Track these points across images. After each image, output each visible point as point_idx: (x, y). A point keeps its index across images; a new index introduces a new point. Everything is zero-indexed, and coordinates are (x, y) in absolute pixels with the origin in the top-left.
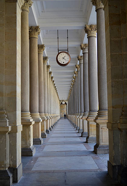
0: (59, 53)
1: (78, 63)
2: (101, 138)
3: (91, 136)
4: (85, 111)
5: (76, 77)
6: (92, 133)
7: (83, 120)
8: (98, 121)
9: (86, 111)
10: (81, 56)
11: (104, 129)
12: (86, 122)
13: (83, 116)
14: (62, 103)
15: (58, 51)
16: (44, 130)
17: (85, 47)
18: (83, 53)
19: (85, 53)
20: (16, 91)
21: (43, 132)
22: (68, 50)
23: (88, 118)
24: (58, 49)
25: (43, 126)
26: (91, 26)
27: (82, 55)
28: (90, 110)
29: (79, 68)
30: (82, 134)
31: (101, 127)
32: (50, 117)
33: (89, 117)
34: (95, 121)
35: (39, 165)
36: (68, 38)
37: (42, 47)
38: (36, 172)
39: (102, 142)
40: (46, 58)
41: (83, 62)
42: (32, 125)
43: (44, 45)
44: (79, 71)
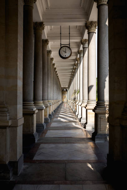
0: (61, 48)
1: (78, 57)
2: (99, 127)
4: (83, 99)
7: (82, 107)
8: (97, 111)
11: (102, 119)
12: (84, 110)
13: (82, 103)
15: (61, 46)
16: (47, 115)
17: (85, 43)
22: (69, 45)
23: (86, 106)
24: (61, 44)
25: (46, 112)
26: (91, 23)
27: (82, 49)
28: (89, 99)
29: (79, 61)
31: (99, 117)
32: (52, 103)
33: (88, 106)
34: (94, 110)
35: (41, 153)
36: (69, 33)
37: (46, 42)
38: (37, 162)
39: (100, 131)
40: (50, 52)
41: (82, 56)
42: (35, 114)
43: (48, 40)
44: (78, 63)
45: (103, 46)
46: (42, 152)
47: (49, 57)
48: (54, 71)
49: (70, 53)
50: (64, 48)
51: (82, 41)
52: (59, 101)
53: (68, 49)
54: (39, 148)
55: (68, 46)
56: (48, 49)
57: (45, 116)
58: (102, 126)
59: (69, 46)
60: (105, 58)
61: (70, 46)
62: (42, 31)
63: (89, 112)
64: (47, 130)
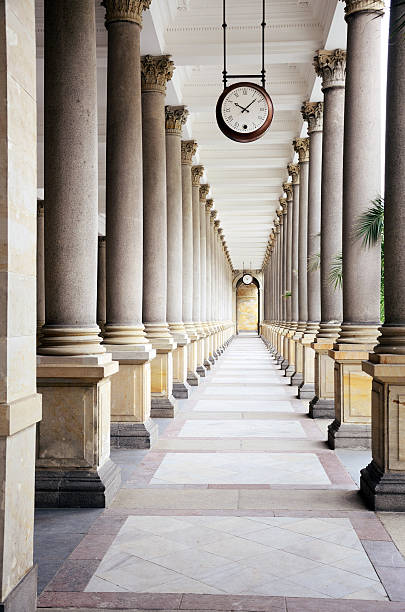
0: (227, 90)
1: (304, 134)
2: (392, 443)
3: (347, 422)
4: (324, 319)
5: (293, 186)
6: (353, 410)
7: (317, 354)
8: (382, 371)
9: (331, 320)
10: (317, 104)
12: (328, 365)
13: (318, 336)
14: (241, 280)
15: (225, 81)
16: (165, 386)
17: (332, 66)
18: (323, 90)
19: (333, 88)
20: (6, 245)
21: (163, 393)
22: (263, 76)
23: (336, 348)
24: (225, 72)
27: (321, 97)
28: (347, 319)
29: (307, 153)
30: (311, 408)
31: (392, 397)
33: (341, 346)
36: (263, 25)
37: (159, 66)
38: (104, 604)
39: (398, 459)
40: (176, 114)
41: (321, 128)
42: (108, 380)
43: (171, 59)
44: (305, 163)
46: (132, 556)
47: (177, 134)
48: (202, 198)
49: (264, 115)
50: (240, 90)
51: (323, 60)
52: (223, 329)
53: (258, 96)
55: (258, 81)
59: (260, 84)
61: (263, 81)
62: (143, 13)
63: (346, 372)
64: (162, 453)
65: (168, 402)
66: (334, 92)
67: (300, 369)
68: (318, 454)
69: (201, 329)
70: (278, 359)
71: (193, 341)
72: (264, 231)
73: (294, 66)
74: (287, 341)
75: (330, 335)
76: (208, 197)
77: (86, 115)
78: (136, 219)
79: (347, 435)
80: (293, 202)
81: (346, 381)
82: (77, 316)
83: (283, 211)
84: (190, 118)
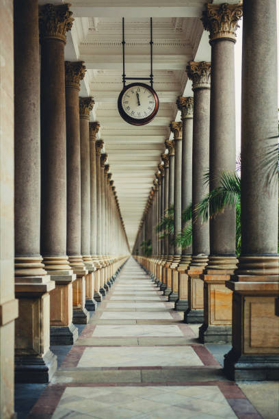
0: (126, 88)
1: (178, 118)
2: (246, 336)
3: (213, 324)
4: (195, 253)
5: (169, 156)
6: (217, 315)
7: (189, 278)
9: (200, 253)
10: (188, 98)
12: (198, 286)
13: (190, 265)
15: (124, 82)
16: (80, 301)
17: (199, 73)
18: (193, 90)
19: (200, 89)
21: (79, 306)
22: (151, 79)
23: (205, 272)
24: (124, 75)
25: (77, 292)
27: (191, 94)
28: (213, 252)
29: (181, 134)
30: (185, 316)
32: (96, 265)
33: (209, 272)
34: (229, 284)
35: (68, 415)
36: (151, 43)
37: (77, 69)
39: (250, 346)
40: (87, 102)
41: (192, 116)
42: (48, 294)
43: (84, 64)
44: (179, 140)
45: (259, 81)
46: (73, 411)
47: (87, 118)
48: (102, 164)
49: (153, 106)
50: (135, 89)
51: (193, 69)
53: (148, 93)
54: (62, 398)
55: (148, 82)
56: (81, 94)
57: (75, 304)
58: (254, 330)
59: (150, 85)
60: (266, 120)
61: (152, 82)
62: (67, 33)
63: (212, 289)
64: (83, 347)
65: (82, 312)
66: (201, 92)
67: (176, 290)
68: (192, 347)
69: (102, 261)
70: (157, 283)
71: (97, 269)
72: (146, 189)
73: (171, 72)
74: (164, 269)
75: (199, 264)
76: (106, 163)
77: (32, 107)
78: (62, 180)
79: (213, 333)
80: (170, 168)
81: (212, 295)
82: (27, 249)
83: (161, 174)
84: (95, 106)
